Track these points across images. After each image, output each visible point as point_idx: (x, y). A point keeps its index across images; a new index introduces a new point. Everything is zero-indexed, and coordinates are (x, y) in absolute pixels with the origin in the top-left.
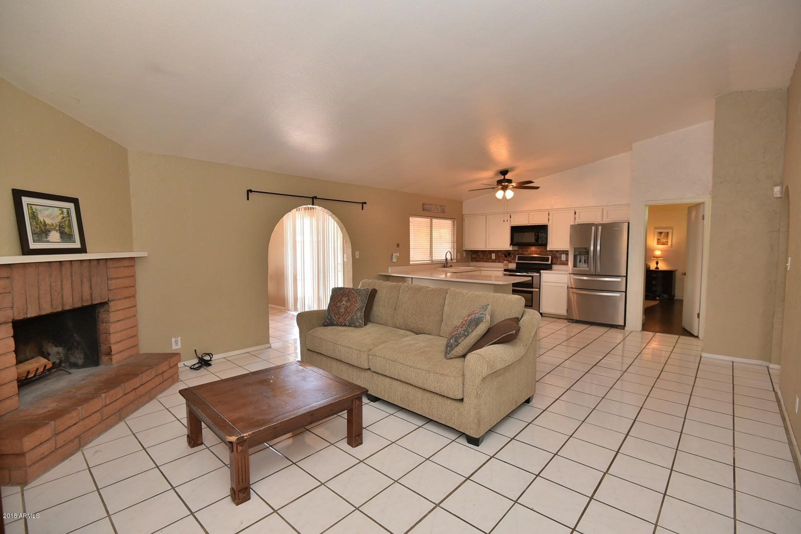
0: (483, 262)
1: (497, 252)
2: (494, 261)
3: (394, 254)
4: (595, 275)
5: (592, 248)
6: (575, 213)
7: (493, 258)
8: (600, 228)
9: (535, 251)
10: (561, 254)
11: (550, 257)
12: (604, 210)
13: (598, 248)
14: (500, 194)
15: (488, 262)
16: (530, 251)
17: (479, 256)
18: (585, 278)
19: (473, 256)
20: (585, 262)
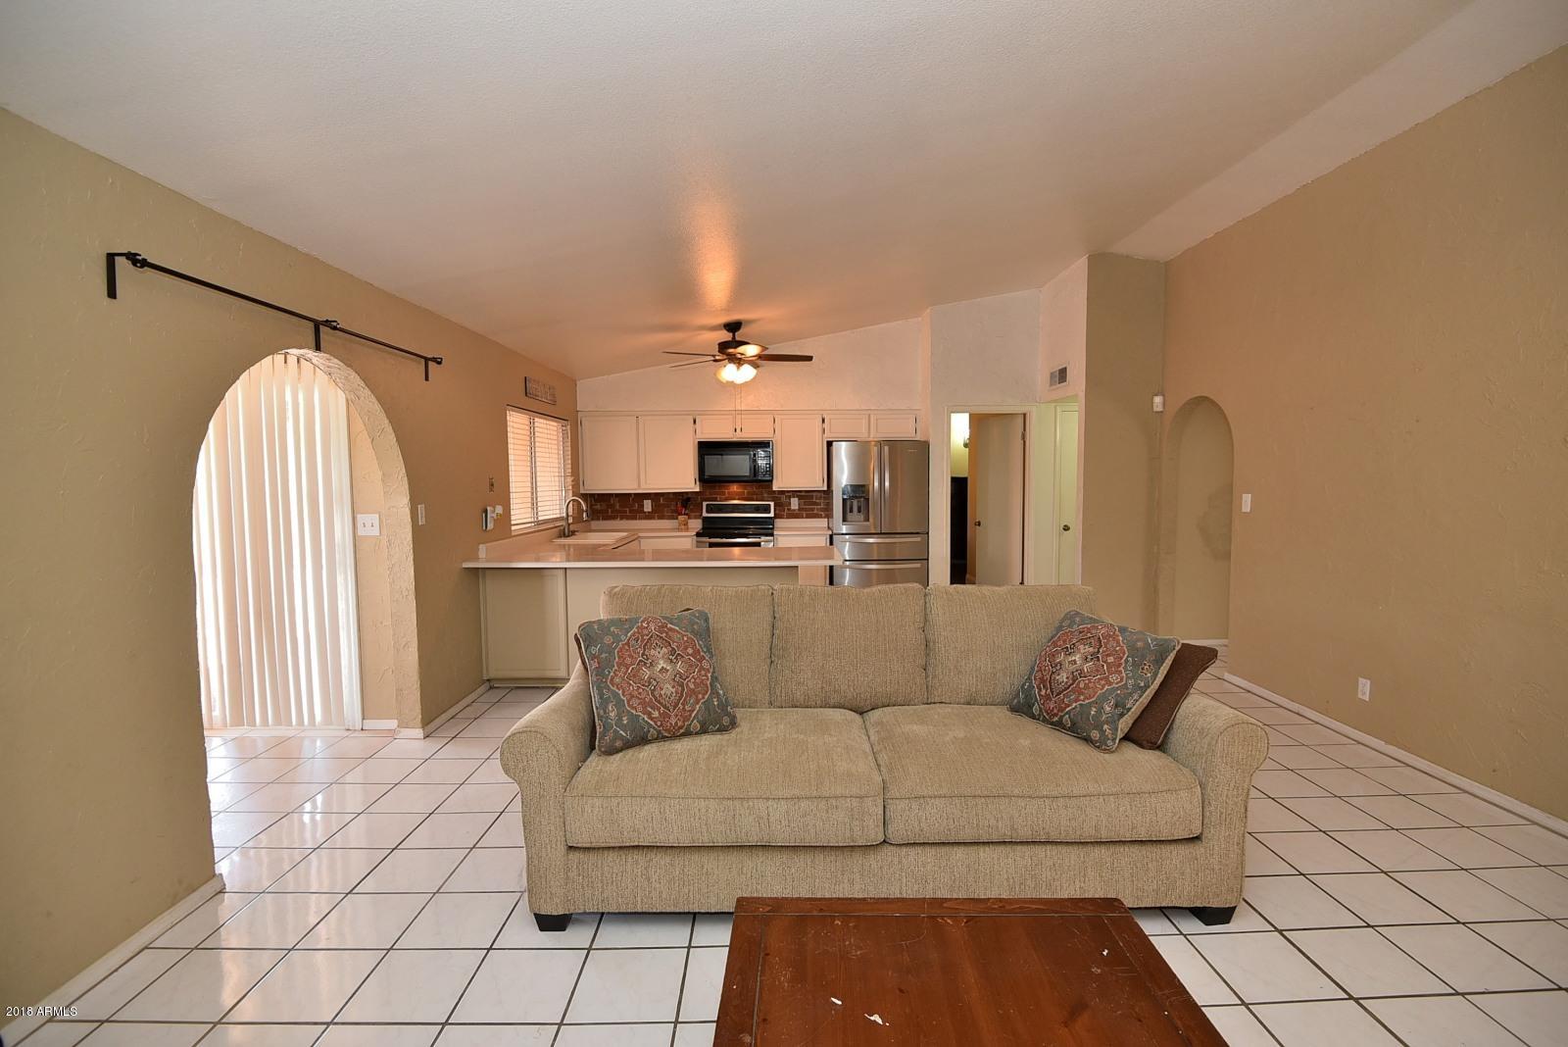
0: (621, 519)
1: (655, 497)
2: (649, 516)
3: (489, 508)
4: (881, 533)
5: (876, 484)
6: (823, 421)
7: (645, 510)
8: (886, 448)
9: (737, 493)
10: (790, 497)
11: (772, 504)
12: (872, 416)
13: (887, 484)
14: (730, 373)
15: (634, 518)
16: (729, 493)
17: (612, 506)
18: (871, 540)
19: (598, 507)
20: (859, 511)
